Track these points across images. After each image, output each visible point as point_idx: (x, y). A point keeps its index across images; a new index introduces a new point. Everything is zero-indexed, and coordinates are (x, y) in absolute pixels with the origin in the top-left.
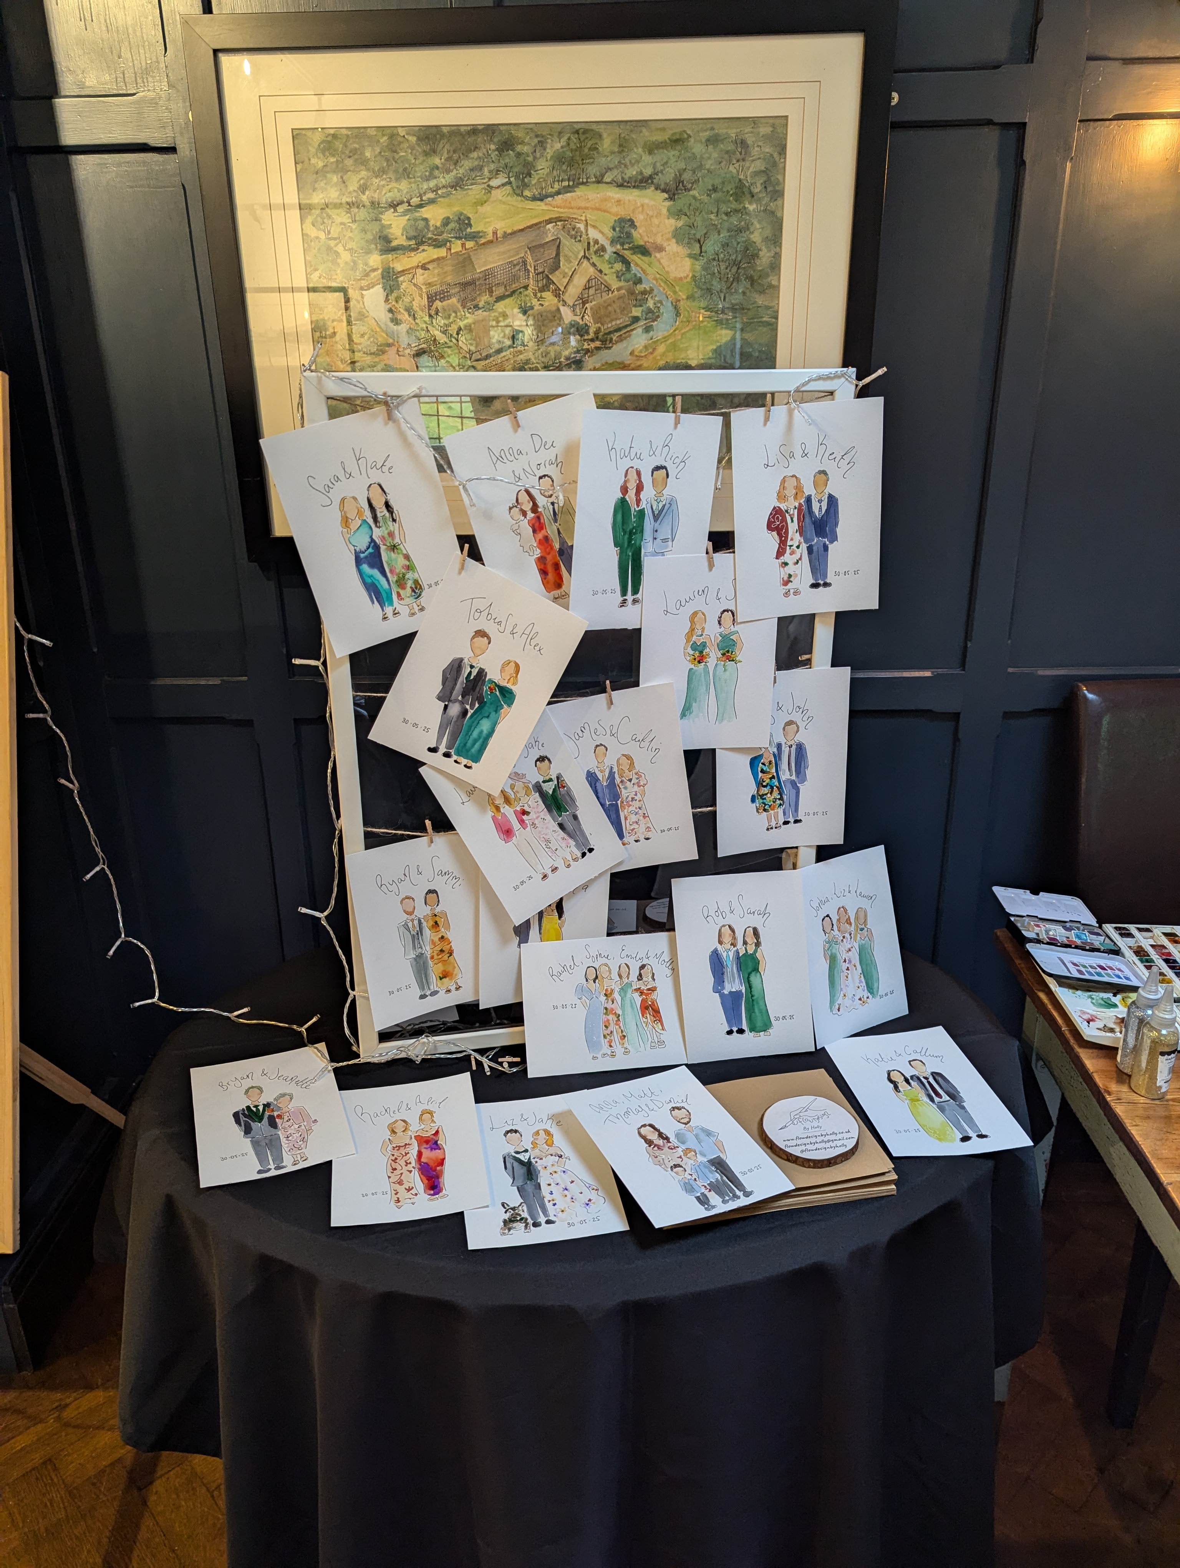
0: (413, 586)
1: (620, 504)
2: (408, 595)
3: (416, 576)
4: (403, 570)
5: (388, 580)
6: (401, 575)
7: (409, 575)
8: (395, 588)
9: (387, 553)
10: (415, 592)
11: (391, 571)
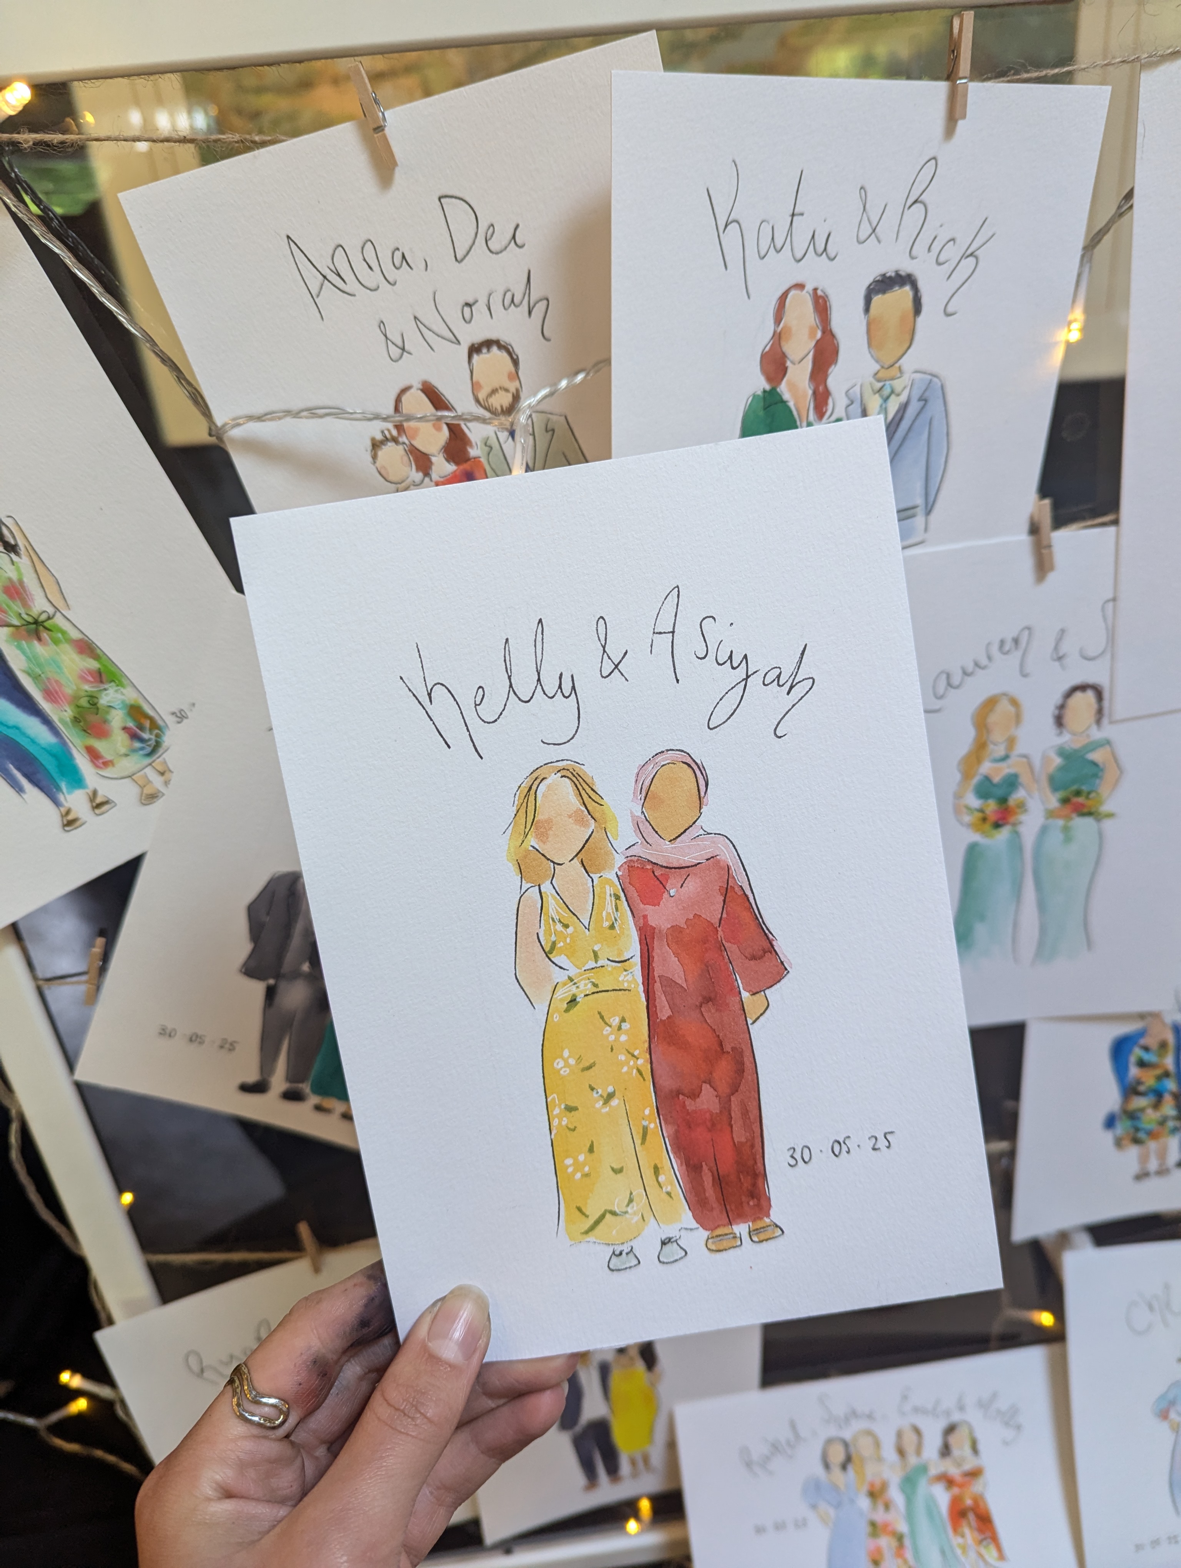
0: (131, 724)
1: (761, 413)
2: (123, 750)
3: (129, 695)
4: (87, 687)
5: (46, 720)
6: (84, 702)
7: (110, 696)
8: (76, 743)
9: (19, 647)
10: (142, 740)
11: (51, 695)
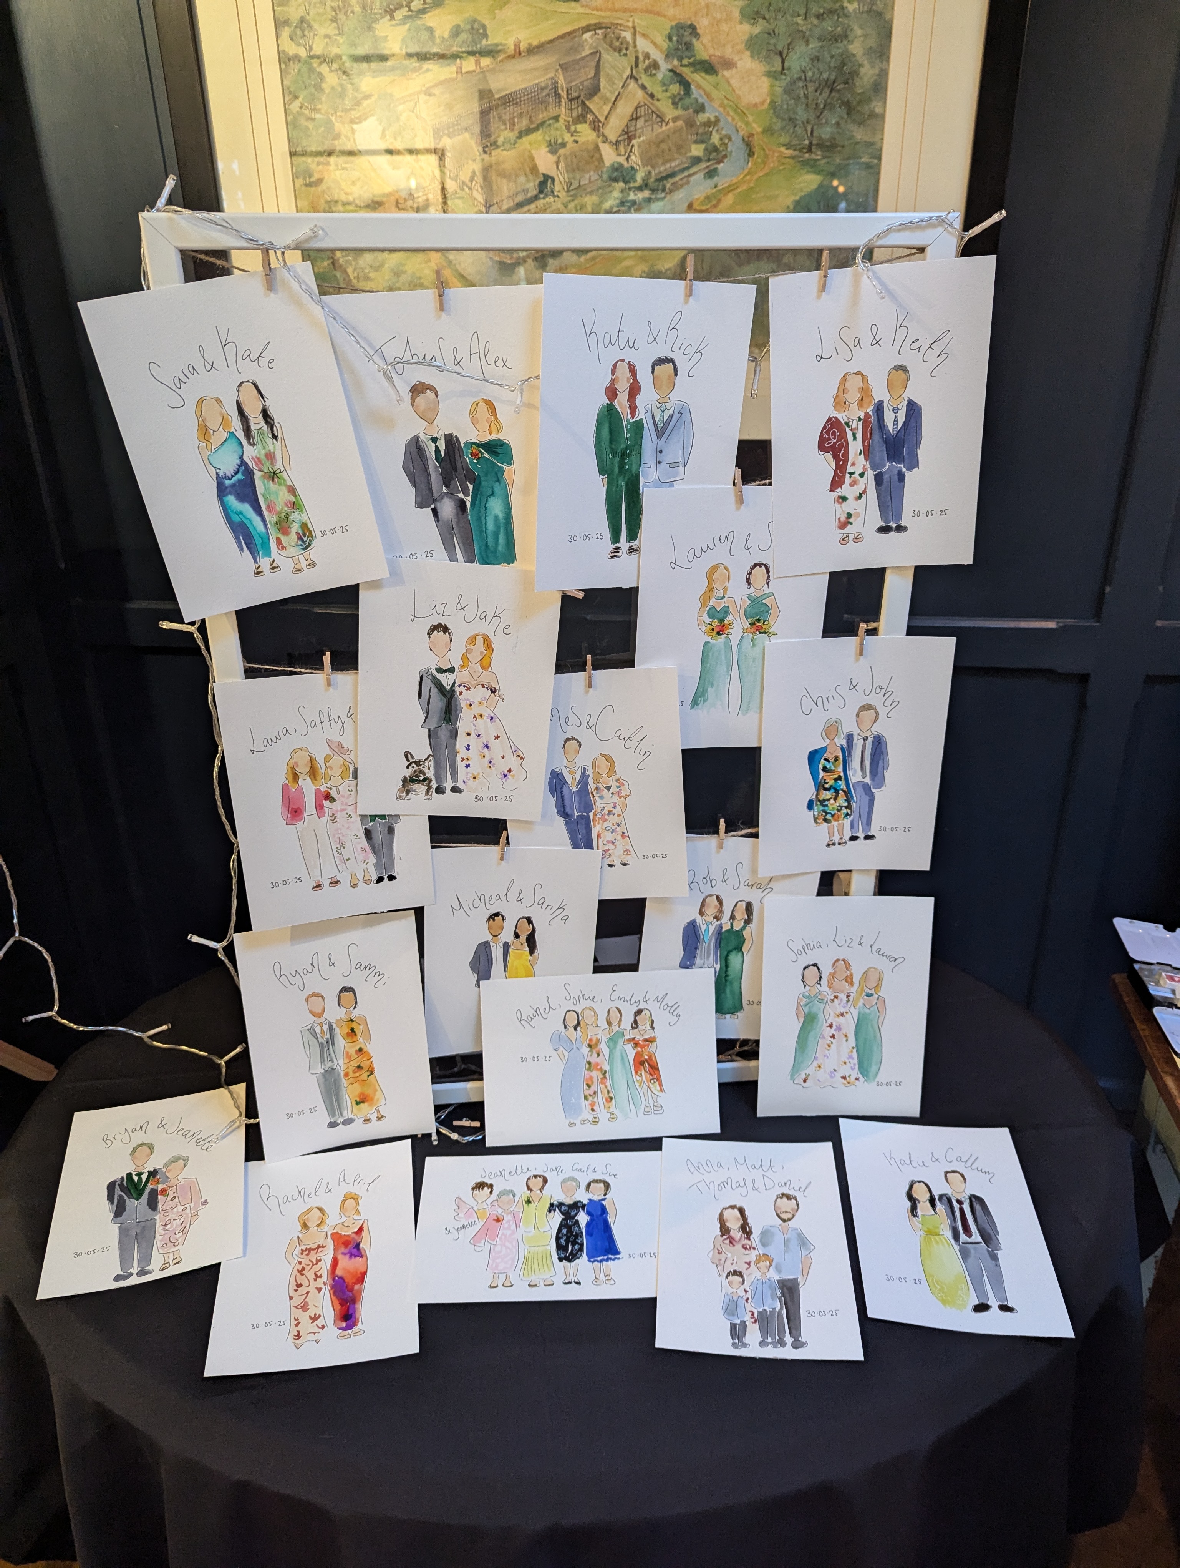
0: (300, 532)
1: (606, 413)
2: (293, 544)
3: (305, 518)
4: (286, 509)
5: (264, 520)
6: (283, 515)
7: (295, 516)
8: (273, 533)
9: (263, 483)
10: (302, 540)
11: (269, 508)
